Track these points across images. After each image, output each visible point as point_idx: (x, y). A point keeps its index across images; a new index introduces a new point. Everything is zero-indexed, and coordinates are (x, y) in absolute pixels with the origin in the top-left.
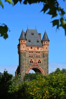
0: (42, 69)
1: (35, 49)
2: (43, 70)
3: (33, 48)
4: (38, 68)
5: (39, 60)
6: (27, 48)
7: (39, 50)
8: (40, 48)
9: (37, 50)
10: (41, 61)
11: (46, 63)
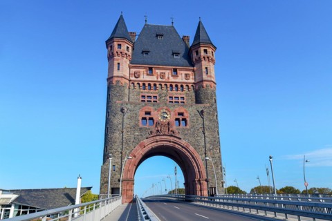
0: (191, 148)
1: (162, 76)
2: (196, 155)
3: (158, 72)
4: (177, 146)
5: (181, 114)
6: (133, 70)
7: (181, 78)
8: (184, 73)
9: (172, 79)
10: (186, 115)
11: (207, 123)
